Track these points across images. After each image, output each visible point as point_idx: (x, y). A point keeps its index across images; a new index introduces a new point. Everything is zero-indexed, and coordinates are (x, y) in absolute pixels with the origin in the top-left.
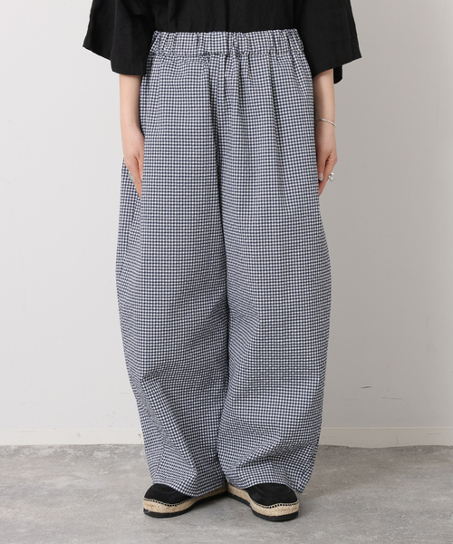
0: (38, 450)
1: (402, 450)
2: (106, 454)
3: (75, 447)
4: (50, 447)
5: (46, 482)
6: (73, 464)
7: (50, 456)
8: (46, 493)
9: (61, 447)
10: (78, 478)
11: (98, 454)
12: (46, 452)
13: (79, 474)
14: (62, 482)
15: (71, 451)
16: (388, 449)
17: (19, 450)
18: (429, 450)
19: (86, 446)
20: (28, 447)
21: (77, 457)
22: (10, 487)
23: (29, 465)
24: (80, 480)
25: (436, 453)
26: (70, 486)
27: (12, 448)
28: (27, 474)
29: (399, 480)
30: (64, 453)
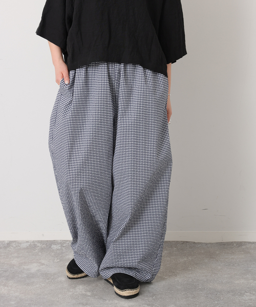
0: (21, 244)
1: (224, 245)
2: (58, 247)
3: (41, 242)
4: (27, 242)
5: (25, 267)
6: (40, 253)
7: (27, 248)
8: (25, 275)
9: (33, 242)
10: (43, 264)
11: (54, 247)
12: (25, 245)
13: (43, 261)
14: (34, 268)
15: (39, 245)
16: (217, 243)
17: (10, 244)
18: (240, 244)
19: (47, 241)
20: (15, 241)
21: (42, 249)
22: (5, 271)
23: (16, 255)
24: (44, 266)
25: (244, 247)
26: (38, 270)
27: (6, 242)
28: (15, 262)
29: (219, 267)
30: (35, 246)
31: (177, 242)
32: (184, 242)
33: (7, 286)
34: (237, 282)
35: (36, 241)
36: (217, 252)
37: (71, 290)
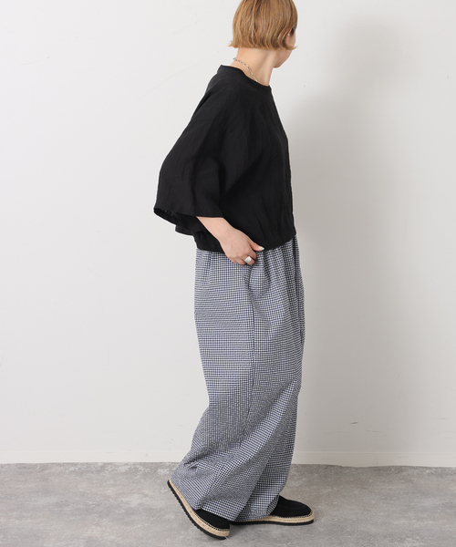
0: (118, 467)
1: (380, 470)
2: (166, 471)
3: (144, 464)
4: (127, 464)
5: (123, 499)
6: (143, 480)
7: (126, 473)
8: (124, 511)
9: (134, 464)
10: (146, 496)
11: (161, 472)
12: (123, 469)
13: (146, 492)
14: (135, 500)
15: (141, 468)
16: (370, 468)
17: (104, 466)
18: (400, 469)
19: (152, 463)
20: (110, 464)
21: (145, 474)
22: (98, 505)
23: (111, 482)
24: (147, 498)
25: (404, 473)
26: (141, 504)
27: (100, 465)
28: (110, 492)
29: (373, 502)
30: (136, 470)
31: (319, 466)
32: (328, 466)
33: (101, 526)
34: (396, 522)
35: (138, 463)
36: (371, 481)
37: (182, 532)
